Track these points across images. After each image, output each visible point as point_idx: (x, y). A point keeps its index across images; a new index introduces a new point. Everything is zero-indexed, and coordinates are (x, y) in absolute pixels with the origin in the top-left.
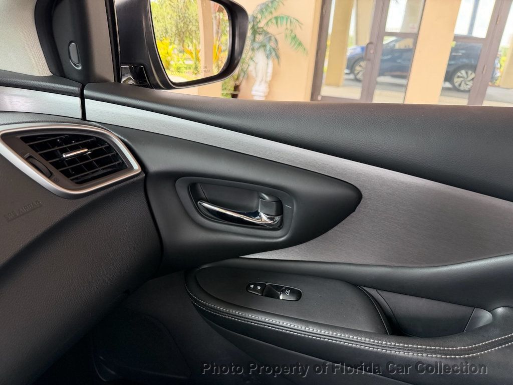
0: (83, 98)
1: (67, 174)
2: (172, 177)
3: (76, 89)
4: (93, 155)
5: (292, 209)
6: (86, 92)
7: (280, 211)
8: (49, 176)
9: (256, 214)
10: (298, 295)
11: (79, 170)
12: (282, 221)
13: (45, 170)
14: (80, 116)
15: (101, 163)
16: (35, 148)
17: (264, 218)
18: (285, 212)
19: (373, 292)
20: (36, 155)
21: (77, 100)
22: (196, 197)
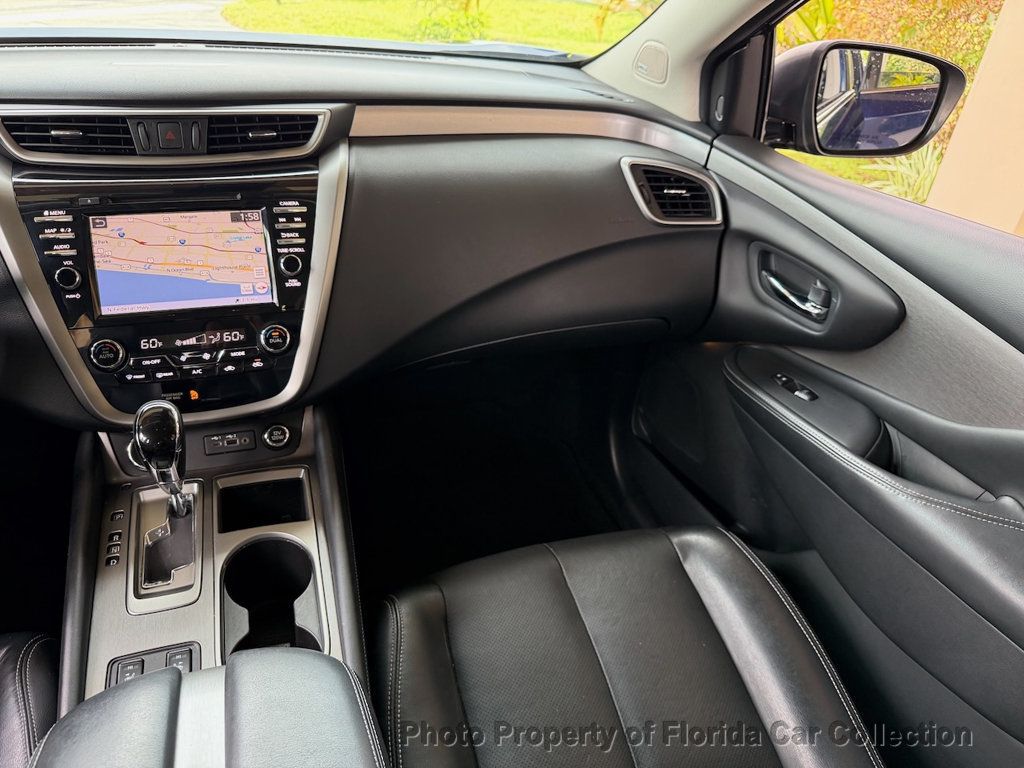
0: (712, 146)
1: (662, 206)
2: (749, 238)
3: (709, 138)
4: (692, 197)
5: (837, 304)
6: (716, 142)
7: (827, 303)
8: (648, 203)
10: (813, 397)
11: (674, 206)
12: (825, 314)
13: (647, 197)
14: (703, 163)
15: (695, 206)
16: (649, 180)
18: (832, 305)
20: (647, 185)
21: (709, 147)
22: (764, 265)
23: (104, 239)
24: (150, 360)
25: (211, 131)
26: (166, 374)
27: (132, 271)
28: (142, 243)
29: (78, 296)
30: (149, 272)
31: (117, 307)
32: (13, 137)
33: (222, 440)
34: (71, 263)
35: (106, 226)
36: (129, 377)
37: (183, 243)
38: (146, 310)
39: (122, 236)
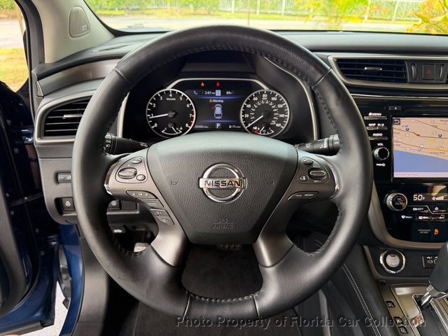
23: (398, 131)
24: (418, 207)
26: (425, 218)
27: (411, 151)
28: (418, 135)
29: (384, 165)
30: (420, 153)
31: (401, 173)
32: (341, 70)
33: (433, 259)
34: (382, 144)
35: (399, 124)
36: (403, 217)
37: (440, 136)
38: (417, 176)
39: (408, 130)
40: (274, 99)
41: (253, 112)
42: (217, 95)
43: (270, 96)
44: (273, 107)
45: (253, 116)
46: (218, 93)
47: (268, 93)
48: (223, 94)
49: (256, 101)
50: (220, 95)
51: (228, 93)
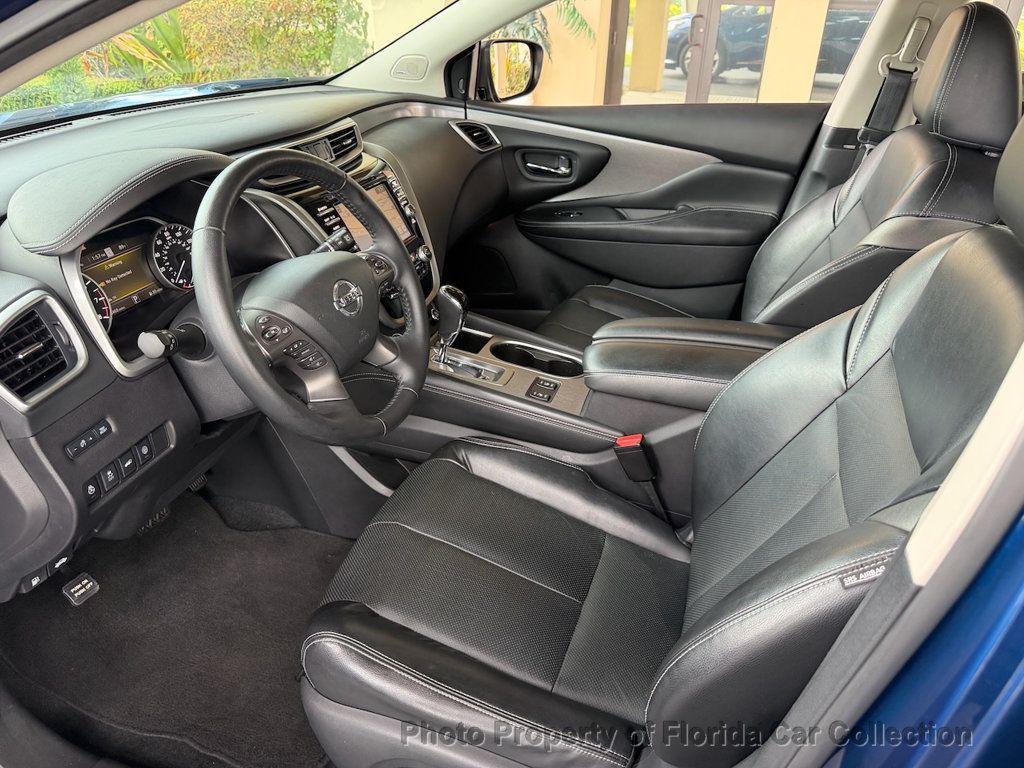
0: (465, 108)
1: (476, 142)
2: (515, 149)
3: (463, 104)
5: (577, 163)
6: (467, 105)
7: (570, 166)
8: (473, 143)
9: (557, 169)
11: (479, 141)
12: (571, 171)
13: (470, 139)
14: (463, 117)
16: (466, 131)
17: (564, 170)
18: (574, 165)
19: (620, 210)
21: (463, 110)
22: (524, 159)
25: (332, 144)
40: (179, 234)
41: (167, 261)
42: (109, 256)
43: (173, 233)
44: (184, 245)
45: (169, 266)
46: (109, 252)
47: (169, 230)
48: (116, 251)
49: (162, 245)
50: (113, 254)
51: (121, 247)
